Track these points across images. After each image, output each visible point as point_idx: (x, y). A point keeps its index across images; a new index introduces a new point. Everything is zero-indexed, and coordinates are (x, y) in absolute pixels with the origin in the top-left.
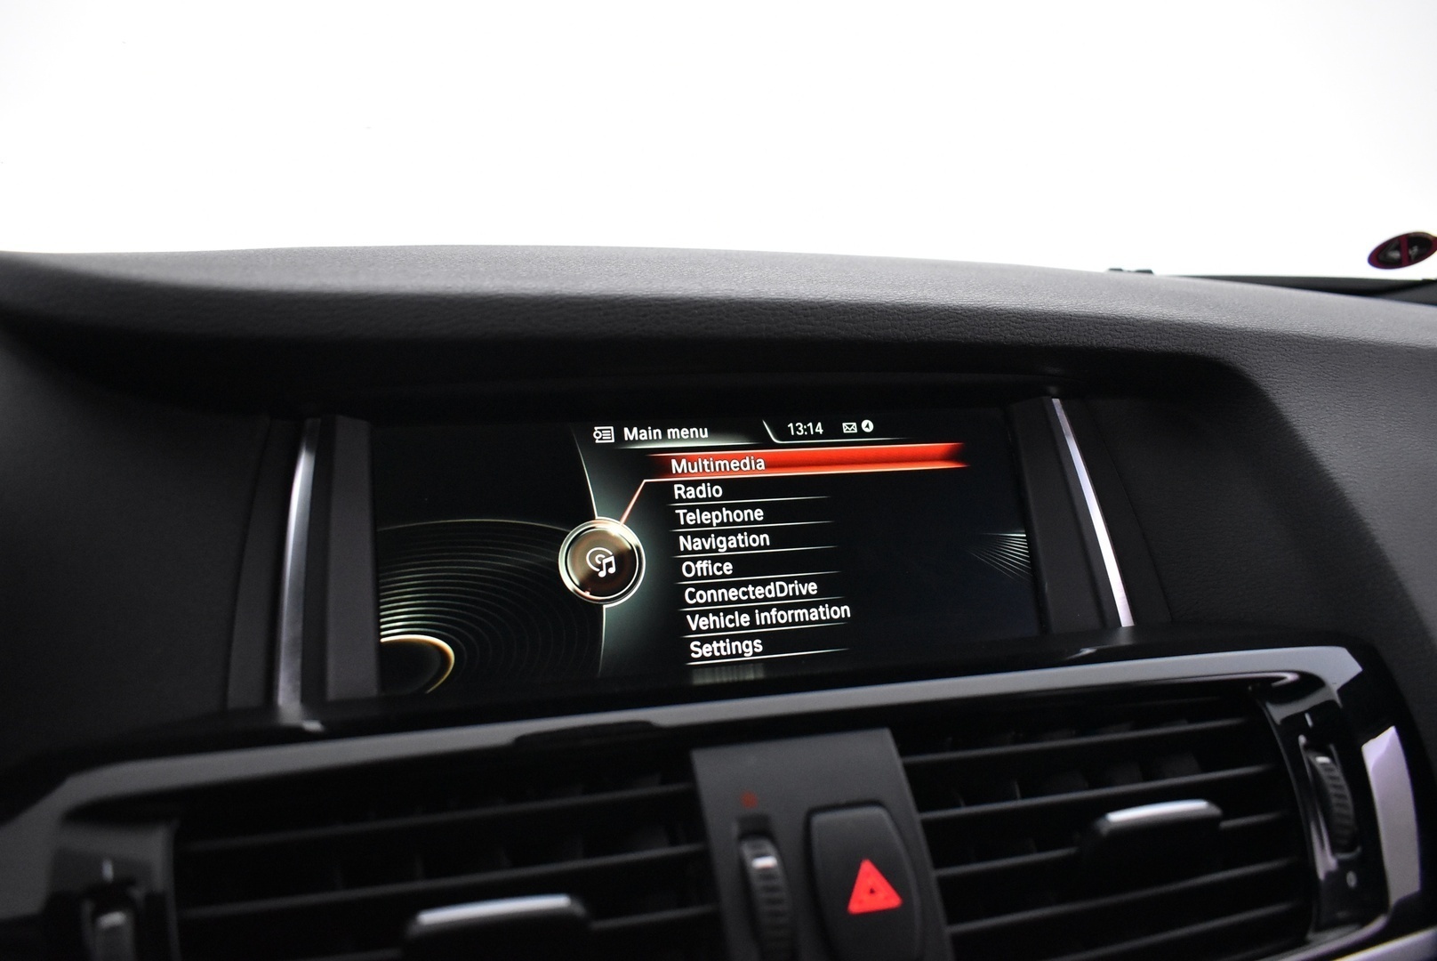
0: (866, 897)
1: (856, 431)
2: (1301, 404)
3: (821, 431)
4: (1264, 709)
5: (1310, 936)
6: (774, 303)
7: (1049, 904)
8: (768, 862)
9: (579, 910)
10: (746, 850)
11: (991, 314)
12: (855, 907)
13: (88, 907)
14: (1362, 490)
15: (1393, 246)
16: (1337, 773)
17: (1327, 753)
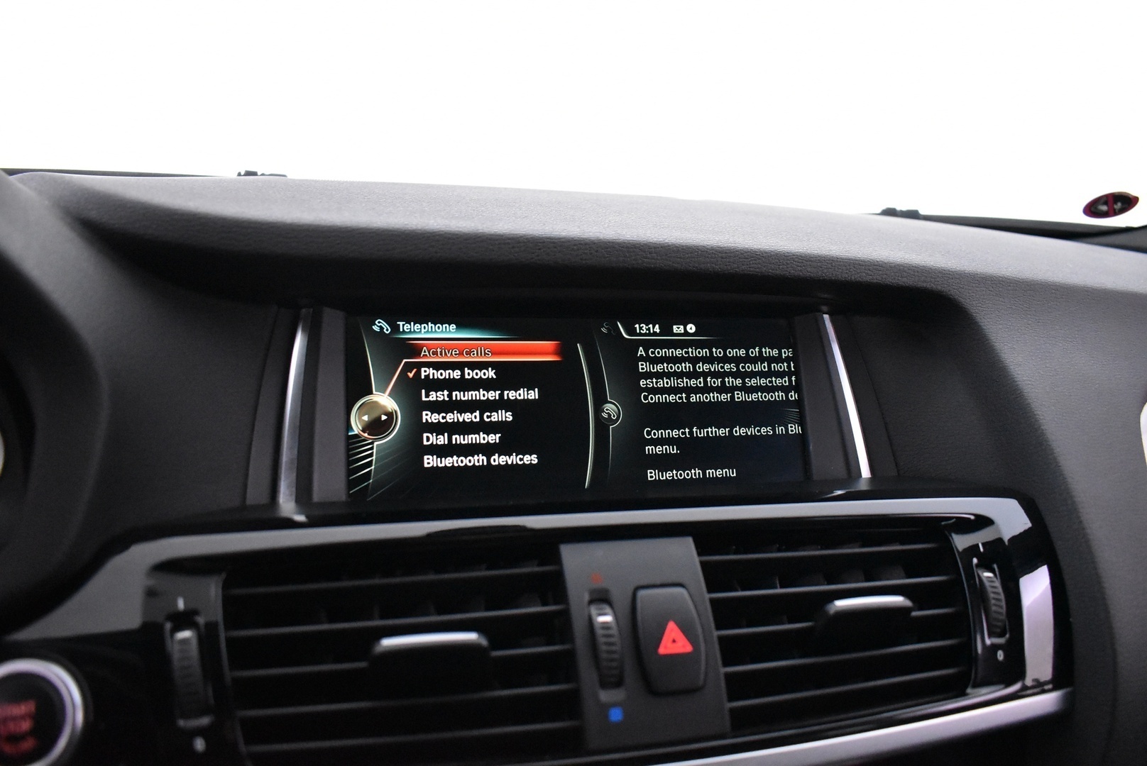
0: (670, 645)
1: (683, 332)
2: (1001, 326)
3: (658, 331)
4: (950, 538)
5: (969, 690)
7: (794, 658)
8: (608, 619)
9: (484, 642)
10: (593, 610)
11: (781, 255)
12: (662, 650)
13: (168, 626)
15: (1102, 201)
16: (997, 584)
17: (992, 571)
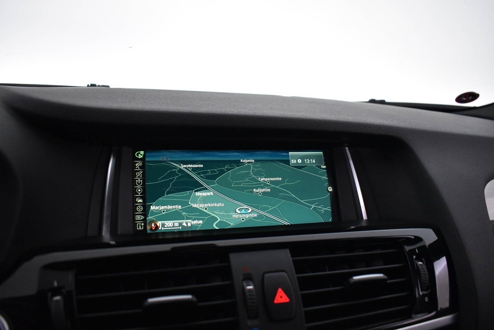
0: (279, 299)
2: (423, 152)
4: (403, 247)
5: (413, 316)
6: (259, 117)
8: (251, 287)
9: (195, 299)
10: (245, 284)
12: (276, 301)
13: (50, 294)
14: (439, 180)
15: (464, 96)
16: (424, 267)
17: (422, 261)
